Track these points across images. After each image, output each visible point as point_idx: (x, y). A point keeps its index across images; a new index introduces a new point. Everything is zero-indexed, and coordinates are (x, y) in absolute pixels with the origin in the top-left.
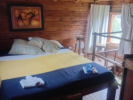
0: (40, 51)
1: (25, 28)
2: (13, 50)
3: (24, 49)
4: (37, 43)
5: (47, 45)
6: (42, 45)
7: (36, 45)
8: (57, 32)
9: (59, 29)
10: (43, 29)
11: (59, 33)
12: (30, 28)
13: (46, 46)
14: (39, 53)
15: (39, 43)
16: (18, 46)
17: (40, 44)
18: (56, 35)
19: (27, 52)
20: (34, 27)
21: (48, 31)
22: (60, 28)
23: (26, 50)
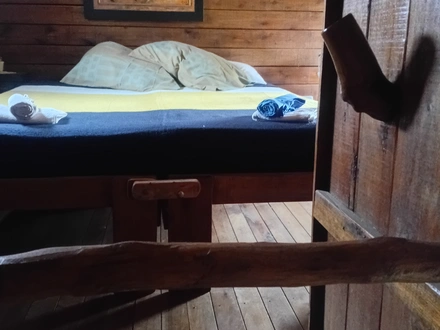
0: (165, 79)
1: (134, 9)
2: (76, 73)
3: (112, 69)
4: (161, 55)
5: (192, 64)
6: (175, 62)
7: (157, 60)
8: (254, 33)
9: (263, 20)
10: (198, 15)
11: (265, 38)
12: (151, 9)
13: (188, 67)
14: (157, 86)
15: (166, 54)
16: (95, 59)
17: (170, 59)
18: (248, 43)
19: (119, 79)
20: (167, 7)
21: (217, 26)
22: (265, 16)
23: (117, 75)
